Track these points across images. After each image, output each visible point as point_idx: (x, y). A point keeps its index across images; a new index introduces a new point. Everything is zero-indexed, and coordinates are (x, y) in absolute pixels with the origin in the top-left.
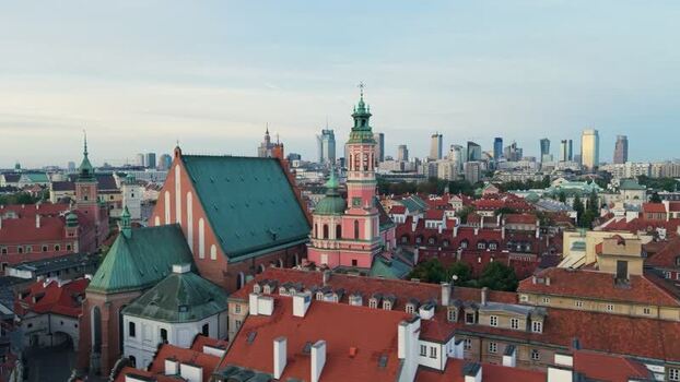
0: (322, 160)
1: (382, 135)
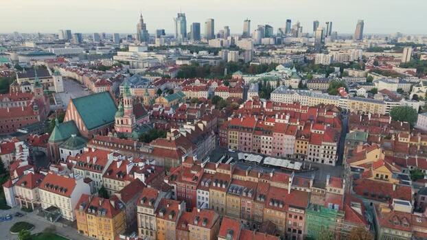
0: (177, 34)
1: (213, 20)
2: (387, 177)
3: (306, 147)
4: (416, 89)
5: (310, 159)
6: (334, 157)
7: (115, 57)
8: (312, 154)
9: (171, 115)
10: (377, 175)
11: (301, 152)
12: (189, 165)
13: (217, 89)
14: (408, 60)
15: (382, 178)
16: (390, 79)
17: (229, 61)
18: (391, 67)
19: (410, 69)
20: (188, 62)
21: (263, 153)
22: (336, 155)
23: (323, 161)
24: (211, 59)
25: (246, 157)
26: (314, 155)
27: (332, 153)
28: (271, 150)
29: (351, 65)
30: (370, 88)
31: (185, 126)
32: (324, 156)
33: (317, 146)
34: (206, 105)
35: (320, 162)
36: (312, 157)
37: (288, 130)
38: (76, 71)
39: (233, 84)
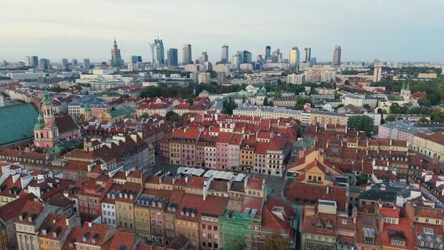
0: (153, 61)
1: (190, 46)
2: (320, 178)
3: (251, 158)
4: (381, 104)
5: (256, 170)
6: (280, 166)
7: (77, 81)
8: (258, 165)
9: (107, 129)
10: (310, 177)
11: (247, 163)
12: (95, 175)
13: (177, 107)
14: (379, 80)
15: (315, 181)
16: (356, 95)
17: (199, 83)
18: (362, 86)
19: (381, 88)
20: (155, 84)
21: (208, 166)
22: (283, 164)
23: (269, 172)
24: (181, 81)
25: (186, 171)
26: (260, 165)
27: (278, 162)
28: (215, 163)
29: (323, 85)
30: (336, 104)
31: (114, 138)
32: (270, 166)
33: (262, 156)
34: (154, 120)
35: (267, 173)
36: (258, 168)
37: (232, 139)
38: (25, 93)
39: (196, 103)
